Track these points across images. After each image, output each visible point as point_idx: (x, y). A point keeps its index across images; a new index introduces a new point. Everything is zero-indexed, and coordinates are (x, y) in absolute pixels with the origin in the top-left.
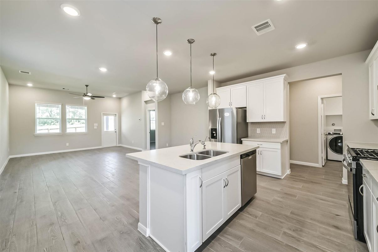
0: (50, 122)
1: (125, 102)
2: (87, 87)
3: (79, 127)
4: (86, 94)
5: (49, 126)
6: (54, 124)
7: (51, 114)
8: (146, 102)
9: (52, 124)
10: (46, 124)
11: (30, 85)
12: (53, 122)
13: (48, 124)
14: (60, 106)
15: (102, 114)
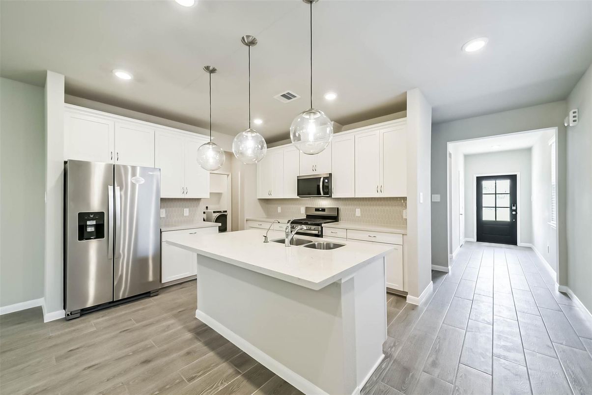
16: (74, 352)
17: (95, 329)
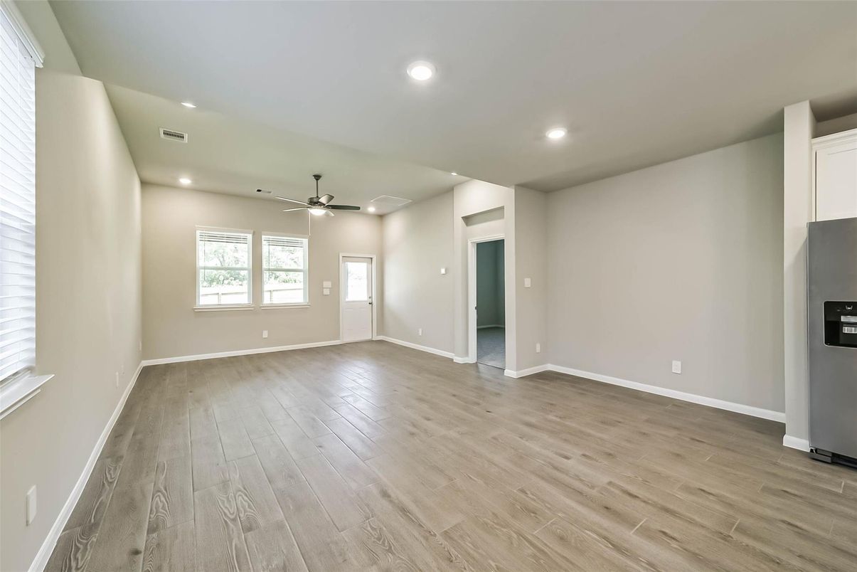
0: (221, 278)
1: (396, 226)
2: (317, 180)
3: (277, 290)
4: (315, 200)
5: (220, 286)
6: (229, 284)
7: (224, 260)
8: (468, 220)
9: (226, 282)
10: (215, 283)
11: (185, 181)
12: (227, 279)
13: (217, 283)
14: (250, 237)
15: (341, 258)
16: (787, 495)
17: (841, 492)
